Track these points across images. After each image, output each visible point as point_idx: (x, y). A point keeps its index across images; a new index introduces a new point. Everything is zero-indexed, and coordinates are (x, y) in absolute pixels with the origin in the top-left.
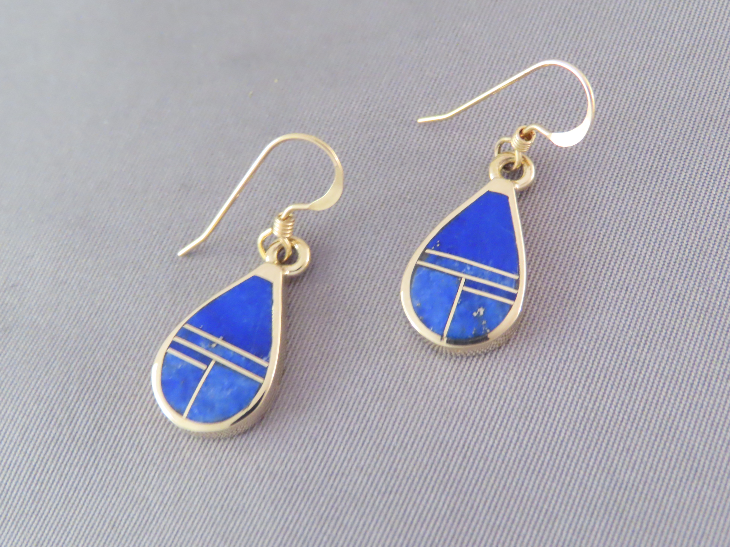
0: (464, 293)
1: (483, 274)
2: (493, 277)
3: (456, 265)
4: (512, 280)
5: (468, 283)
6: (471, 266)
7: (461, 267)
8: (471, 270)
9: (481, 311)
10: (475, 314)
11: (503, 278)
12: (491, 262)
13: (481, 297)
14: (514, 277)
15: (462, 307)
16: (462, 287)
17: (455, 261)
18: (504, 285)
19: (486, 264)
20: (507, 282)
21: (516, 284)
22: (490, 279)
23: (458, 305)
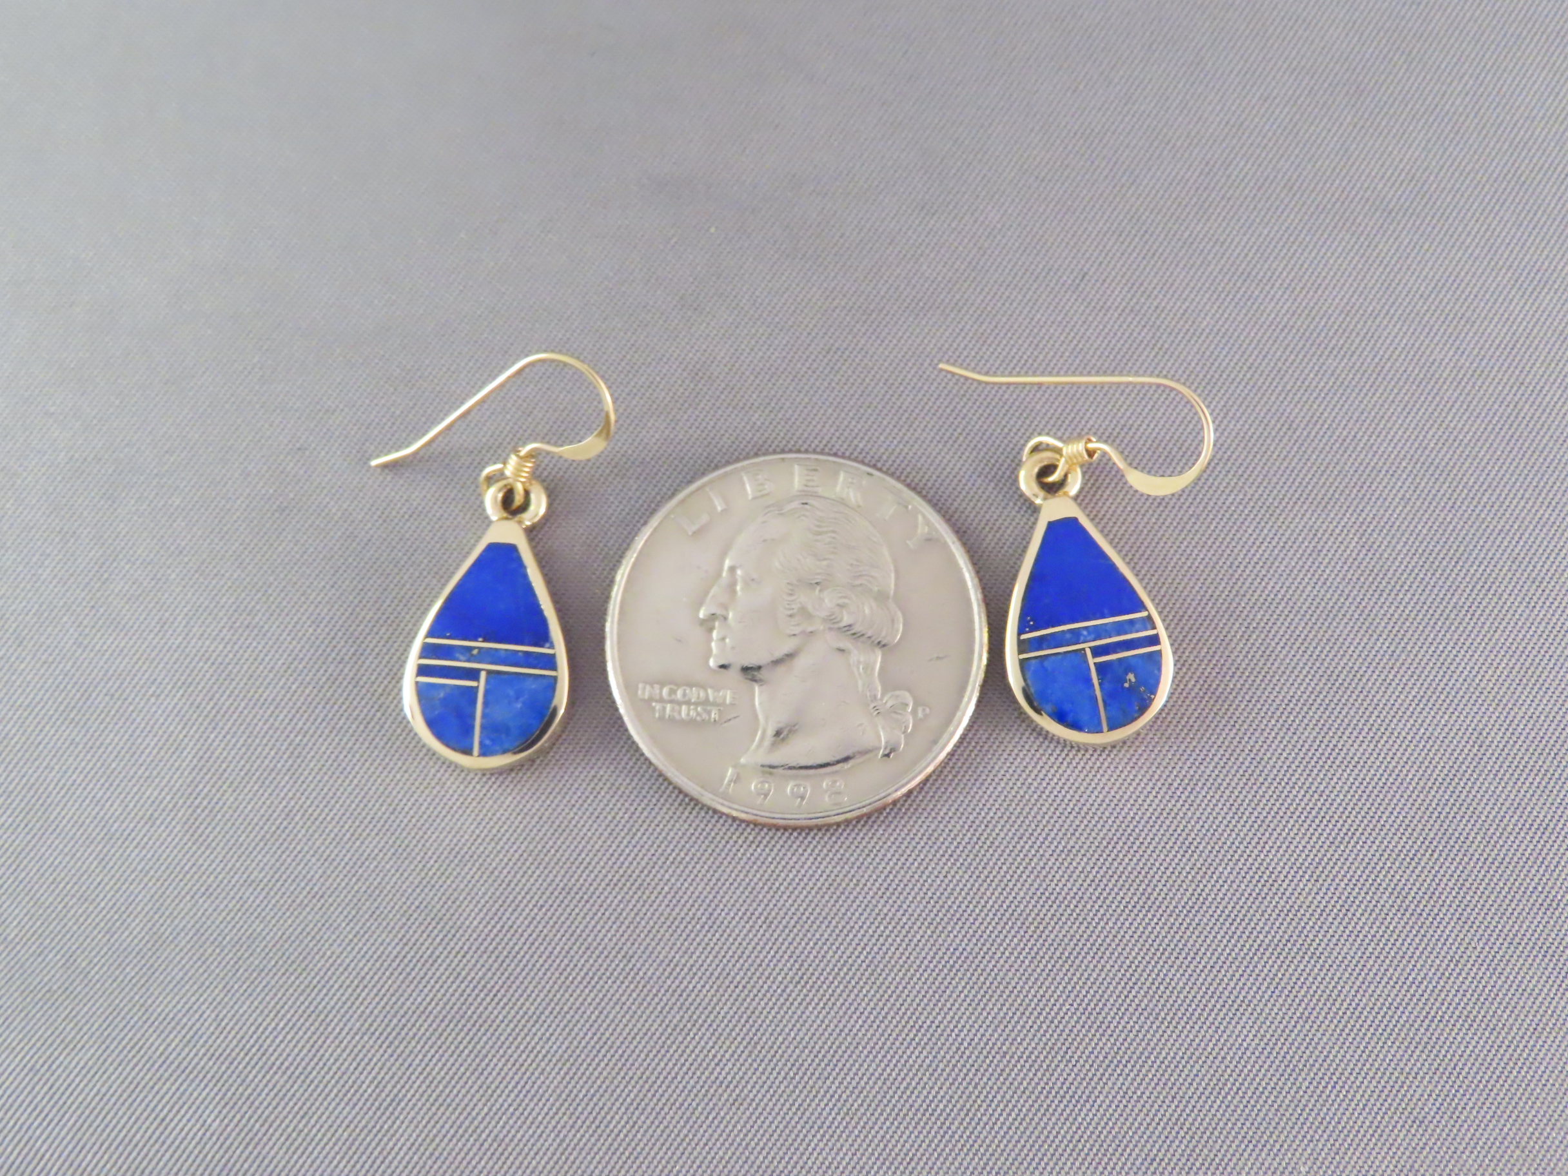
0: (1100, 667)
1: (1106, 631)
2: (1120, 628)
3: (1068, 636)
4: (1142, 619)
5: (1097, 652)
6: (1086, 628)
7: (1076, 636)
8: (1089, 633)
9: (1131, 677)
10: (1126, 685)
11: (1131, 622)
12: (1106, 611)
13: (1120, 660)
14: (1144, 614)
15: (1107, 685)
16: (1092, 661)
17: (1063, 631)
18: (1137, 631)
19: (1103, 617)
20: (1138, 626)
21: (1149, 622)
22: (1119, 634)
23: (1100, 684)
